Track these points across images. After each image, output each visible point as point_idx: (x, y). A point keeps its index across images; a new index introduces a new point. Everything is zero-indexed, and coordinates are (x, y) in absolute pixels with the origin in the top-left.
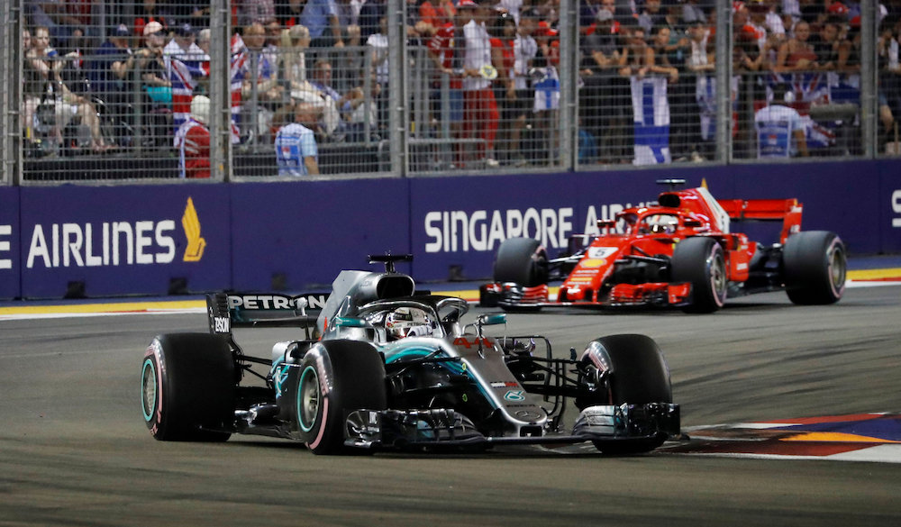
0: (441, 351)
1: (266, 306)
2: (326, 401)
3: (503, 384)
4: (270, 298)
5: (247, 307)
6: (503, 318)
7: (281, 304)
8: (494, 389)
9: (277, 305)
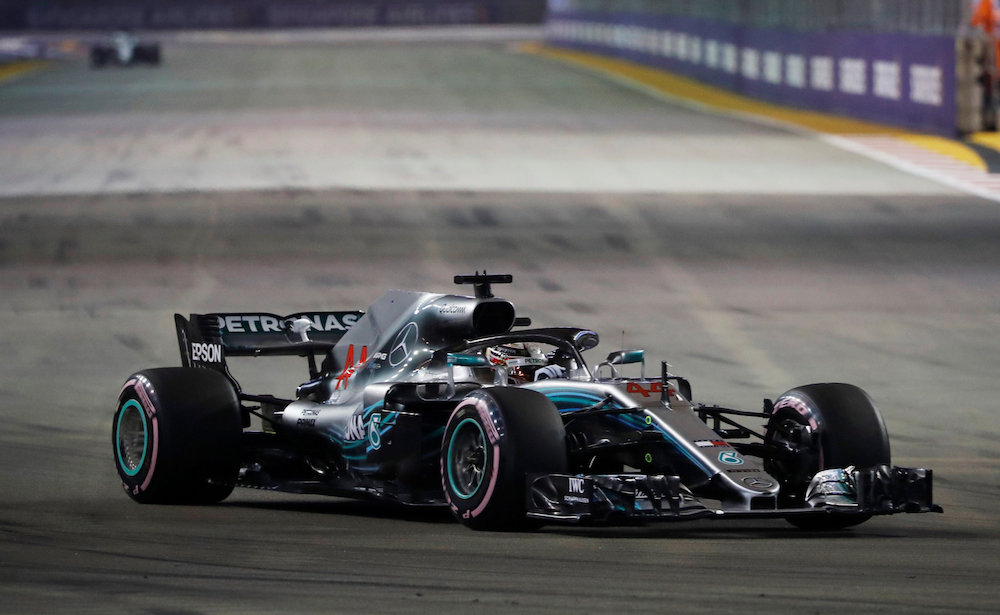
0: (610, 399)
1: (253, 328)
2: (497, 450)
3: (709, 443)
4: (257, 318)
5: (231, 329)
6: (641, 355)
7: (270, 326)
8: (701, 449)
9: (266, 328)
